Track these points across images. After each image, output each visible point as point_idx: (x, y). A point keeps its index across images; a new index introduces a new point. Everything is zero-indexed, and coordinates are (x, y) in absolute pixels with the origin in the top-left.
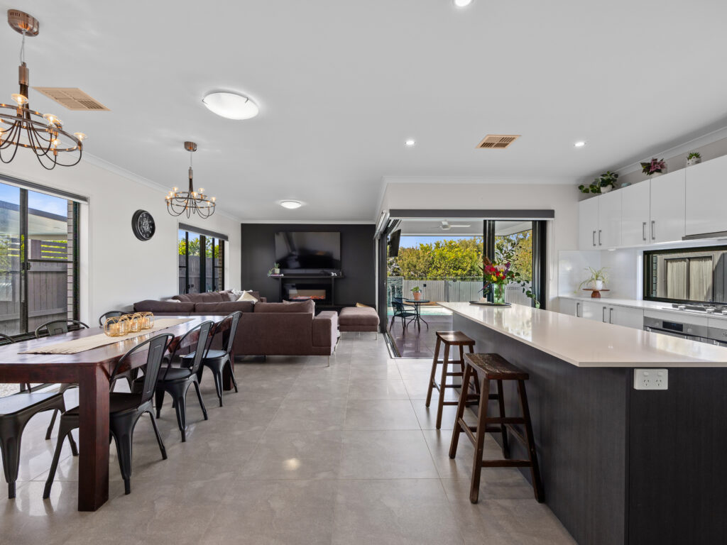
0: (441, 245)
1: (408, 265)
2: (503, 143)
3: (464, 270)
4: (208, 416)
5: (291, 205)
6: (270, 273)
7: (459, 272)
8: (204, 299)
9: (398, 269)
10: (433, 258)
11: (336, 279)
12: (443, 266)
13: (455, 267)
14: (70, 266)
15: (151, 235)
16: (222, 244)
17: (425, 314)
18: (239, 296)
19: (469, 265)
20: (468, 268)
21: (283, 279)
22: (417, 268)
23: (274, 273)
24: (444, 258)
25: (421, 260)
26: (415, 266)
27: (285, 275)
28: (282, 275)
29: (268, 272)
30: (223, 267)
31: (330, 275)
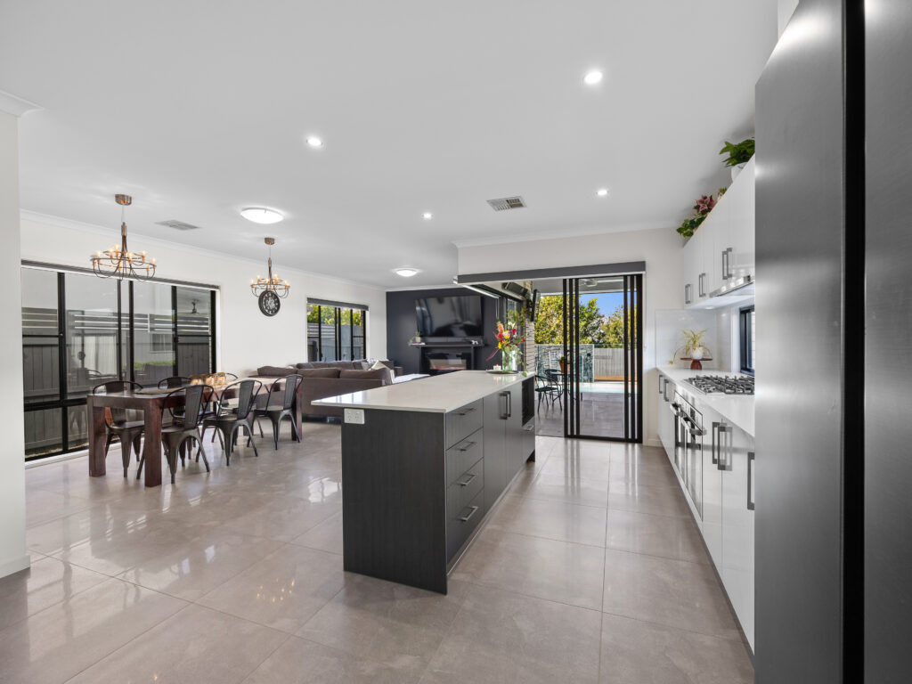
2: (515, 203)
4: (259, 454)
5: (407, 273)
6: (411, 341)
8: (315, 366)
11: (476, 348)
14: (210, 338)
15: (276, 311)
16: (364, 314)
17: (586, 390)
18: (372, 365)
21: (423, 349)
23: (414, 341)
27: (426, 344)
28: (423, 344)
29: (408, 341)
30: (364, 337)
31: (471, 343)
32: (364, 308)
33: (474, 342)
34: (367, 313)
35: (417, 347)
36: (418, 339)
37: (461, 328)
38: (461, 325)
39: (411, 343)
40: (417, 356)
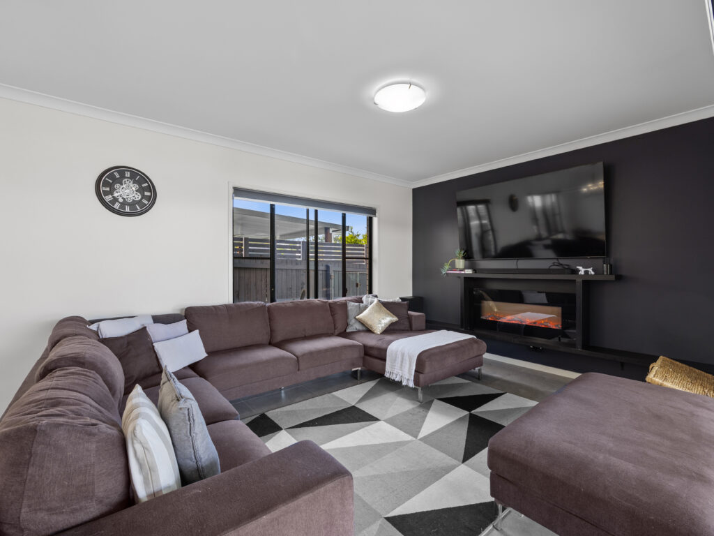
6: (447, 267)
11: (588, 283)
16: (370, 223)
21: (467, 280)
23: (453, 267)
27: (475, 271)
28: (469, 272)
29: (442, 267)
30: (370, 259)
31: (576, 272)
32: (370, 212)
33: (582, 271)
34: (375, 220)
35: (458, 276)
36: (460, 263)
37: (547, 247)
38: (548, 242)
39: (446, 269)
40: (455, 294)
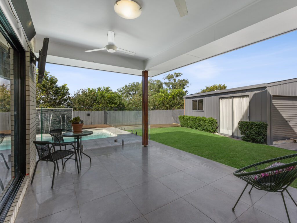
0: (101, 89)
1: (78, 101)
3: (116, 104)
7: (113, 105)
9: (72, 104)
10: (96, 97)
12: (103, 102)
13: (110, 102)
19: (119, 102)
20: (118, 103)
22: (85, 103)
24: (103, 97)
25: (88, 97)
26: (84, 102)
